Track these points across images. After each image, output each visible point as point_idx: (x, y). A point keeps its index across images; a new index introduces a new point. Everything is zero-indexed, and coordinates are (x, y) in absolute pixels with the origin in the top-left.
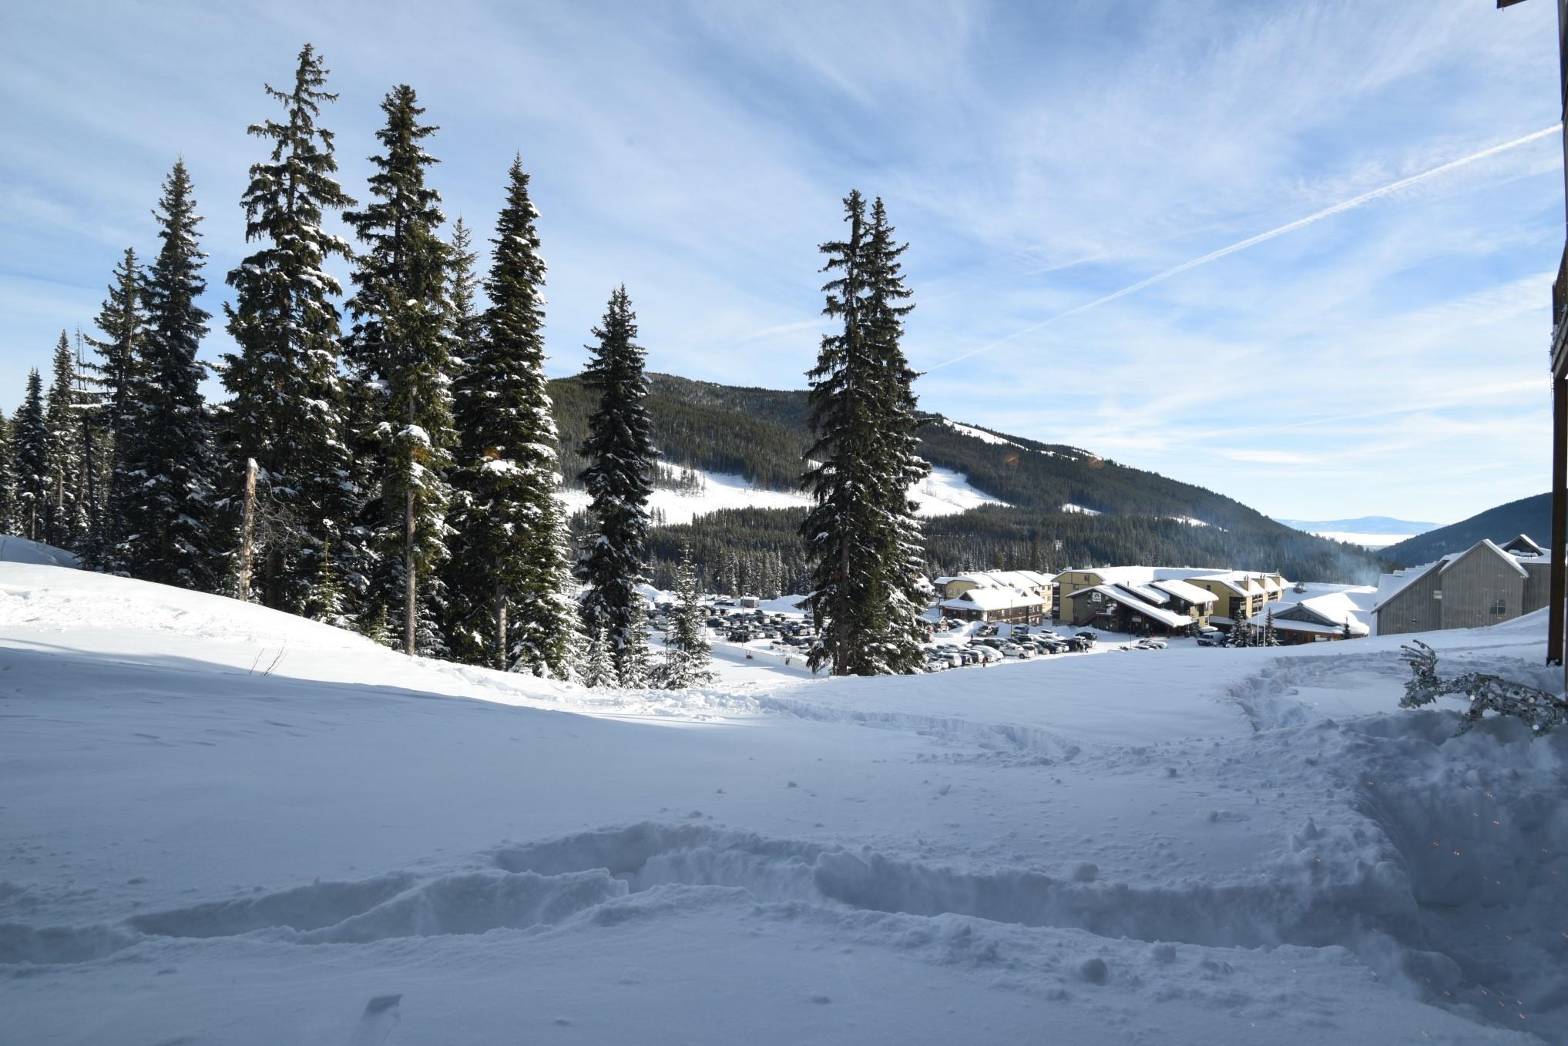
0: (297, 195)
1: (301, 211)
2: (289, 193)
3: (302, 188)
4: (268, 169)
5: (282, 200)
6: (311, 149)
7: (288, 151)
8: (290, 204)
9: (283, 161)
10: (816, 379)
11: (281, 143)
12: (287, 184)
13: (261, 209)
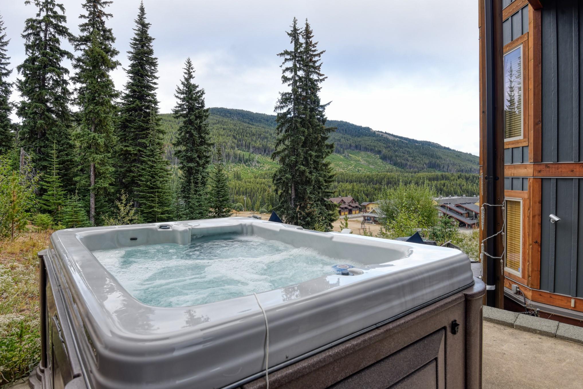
0: (48, 32)
1: (50, 39)
2: (46, 31)
3: (52, 30)
4: (34, 21)
5: (42, 35)
6: (55, 13)
7: (43, 14)
8: (45, 37)
9: (41, 18)
10: (279, 111)
11: (41, 10)
12: (44, 28)
13: (32, 38)
